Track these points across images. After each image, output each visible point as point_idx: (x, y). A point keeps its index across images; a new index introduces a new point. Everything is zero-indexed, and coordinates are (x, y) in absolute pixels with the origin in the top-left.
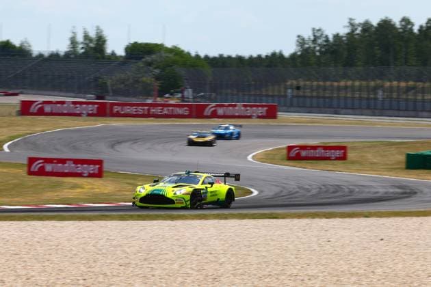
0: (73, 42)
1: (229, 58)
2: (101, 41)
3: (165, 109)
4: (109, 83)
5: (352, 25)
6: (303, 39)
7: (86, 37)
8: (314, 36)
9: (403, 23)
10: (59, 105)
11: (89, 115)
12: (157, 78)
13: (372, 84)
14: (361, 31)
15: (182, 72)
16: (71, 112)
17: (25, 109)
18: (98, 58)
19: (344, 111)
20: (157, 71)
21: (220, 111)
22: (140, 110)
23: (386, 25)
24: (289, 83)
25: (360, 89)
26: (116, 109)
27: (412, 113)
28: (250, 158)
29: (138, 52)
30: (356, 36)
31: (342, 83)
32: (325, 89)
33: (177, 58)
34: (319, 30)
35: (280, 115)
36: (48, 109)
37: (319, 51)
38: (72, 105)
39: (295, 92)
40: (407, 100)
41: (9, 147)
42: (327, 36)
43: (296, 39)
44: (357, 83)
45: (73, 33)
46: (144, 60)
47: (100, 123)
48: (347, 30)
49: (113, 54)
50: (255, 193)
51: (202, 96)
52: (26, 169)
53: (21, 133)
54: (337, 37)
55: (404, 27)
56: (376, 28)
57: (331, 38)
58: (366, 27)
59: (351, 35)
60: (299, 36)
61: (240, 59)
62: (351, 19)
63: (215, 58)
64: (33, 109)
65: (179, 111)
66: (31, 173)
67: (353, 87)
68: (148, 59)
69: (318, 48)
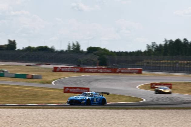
0: (69, 47)
1: (122, 52)
2: (78, 46)
3: (103, 70)
4: (82, 61)
5: (166, 41)
6: (149, 46)
7: (74, 45)
8: (153, 45)
9: (184, 40)
10: (67, 68)
11: (77, 72)
12: (98, 59)
13: (174, 62)
14: (169, 43)
15: (107, 57)
16: (71, 71)
17: (55, 70)
18: (78, 52)
19: (165, 71)
20: (98, 57)
21: (122, 71)
22: (95, 70)
23: (178, 41)
24: (145, 61)
25: (170, 63)
26: (86, 70)
27: (189, 72)
28: (137, 87)
29: (91, 50)
30: (168, 45)
31: (164, 61)
32: (157, 63)
33: (105, 52)
34: (154, 43)
35: (143, 72)
36: (63, 70)
37: (154, 50)
38: (71, 69)
39: (147, 64)
40: (187, 67)
41: (54, 83)
42: (157, 45)
43: (147, 46)
44: (169, 61)
45: (69, 43)
46: (94, 53)
47: (82, 75)
48: (164, 43)
49: (82, 51)
50: (145, 100)
51: (114, 66)
52: (63, 91)
53: (57, 78)
54: (160, 45)
55: (184, 42)
56: (175, 42)
57: (158, 45)
58: (171, 42)
59: (165, 44)
60: (147, 45)
61: (126, 53)
62: (166, 39)
63: (118, 52)
64: (58, 70)
65: (108, 71)
66: (65, 92)
67: (167, 63)
68: (95, 52)
69: (154, 49)
